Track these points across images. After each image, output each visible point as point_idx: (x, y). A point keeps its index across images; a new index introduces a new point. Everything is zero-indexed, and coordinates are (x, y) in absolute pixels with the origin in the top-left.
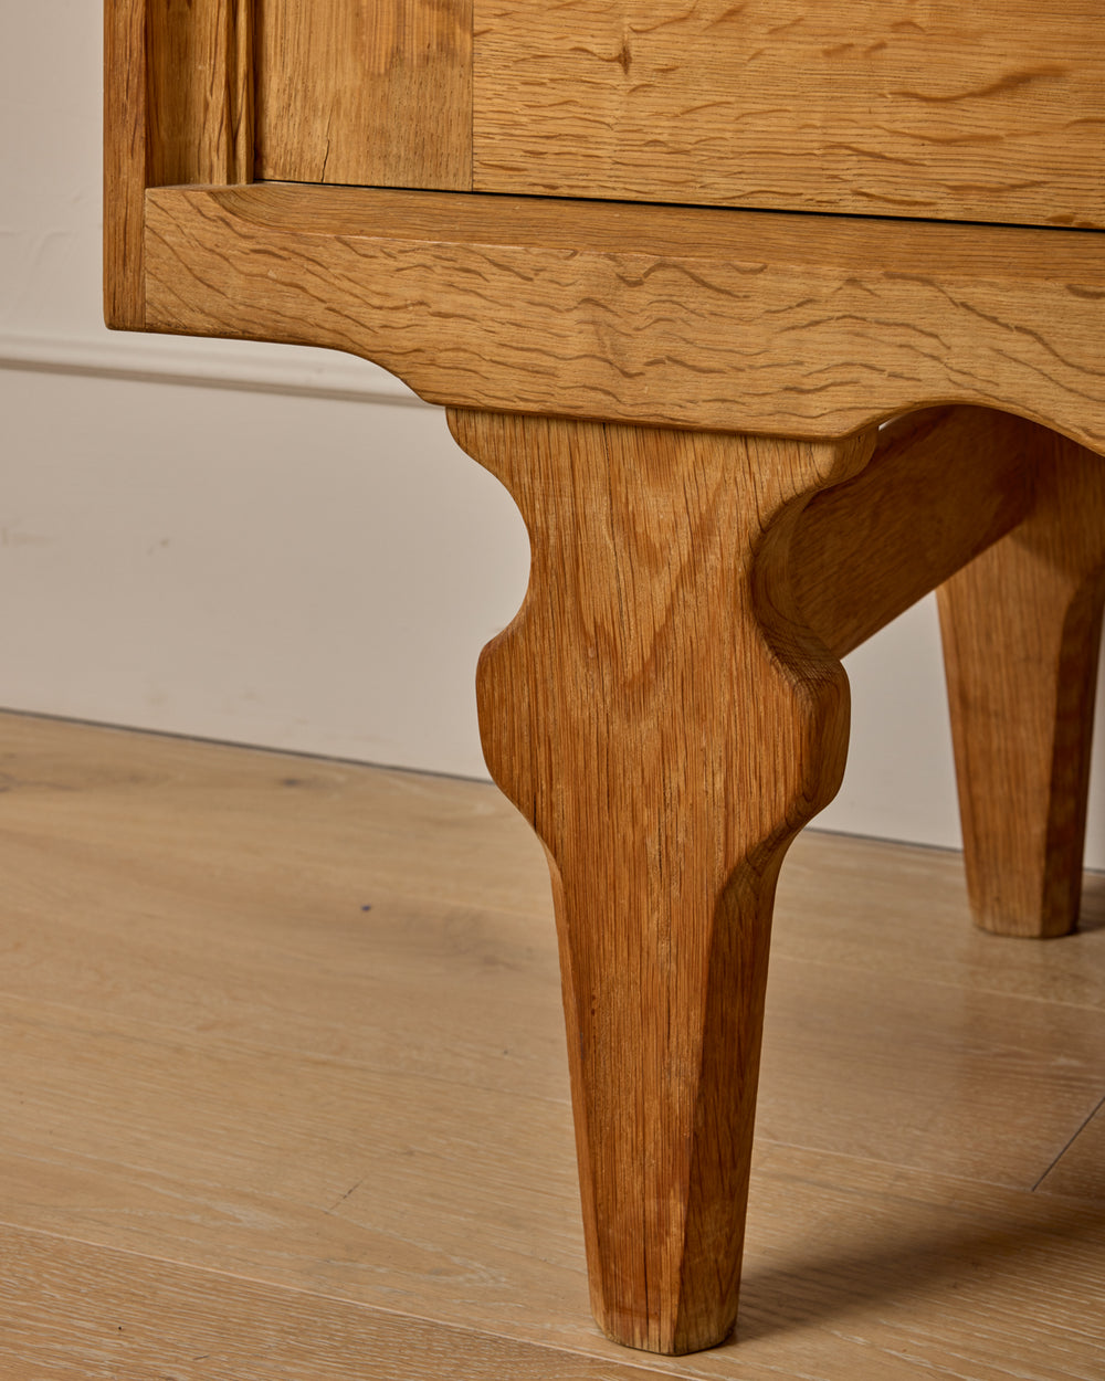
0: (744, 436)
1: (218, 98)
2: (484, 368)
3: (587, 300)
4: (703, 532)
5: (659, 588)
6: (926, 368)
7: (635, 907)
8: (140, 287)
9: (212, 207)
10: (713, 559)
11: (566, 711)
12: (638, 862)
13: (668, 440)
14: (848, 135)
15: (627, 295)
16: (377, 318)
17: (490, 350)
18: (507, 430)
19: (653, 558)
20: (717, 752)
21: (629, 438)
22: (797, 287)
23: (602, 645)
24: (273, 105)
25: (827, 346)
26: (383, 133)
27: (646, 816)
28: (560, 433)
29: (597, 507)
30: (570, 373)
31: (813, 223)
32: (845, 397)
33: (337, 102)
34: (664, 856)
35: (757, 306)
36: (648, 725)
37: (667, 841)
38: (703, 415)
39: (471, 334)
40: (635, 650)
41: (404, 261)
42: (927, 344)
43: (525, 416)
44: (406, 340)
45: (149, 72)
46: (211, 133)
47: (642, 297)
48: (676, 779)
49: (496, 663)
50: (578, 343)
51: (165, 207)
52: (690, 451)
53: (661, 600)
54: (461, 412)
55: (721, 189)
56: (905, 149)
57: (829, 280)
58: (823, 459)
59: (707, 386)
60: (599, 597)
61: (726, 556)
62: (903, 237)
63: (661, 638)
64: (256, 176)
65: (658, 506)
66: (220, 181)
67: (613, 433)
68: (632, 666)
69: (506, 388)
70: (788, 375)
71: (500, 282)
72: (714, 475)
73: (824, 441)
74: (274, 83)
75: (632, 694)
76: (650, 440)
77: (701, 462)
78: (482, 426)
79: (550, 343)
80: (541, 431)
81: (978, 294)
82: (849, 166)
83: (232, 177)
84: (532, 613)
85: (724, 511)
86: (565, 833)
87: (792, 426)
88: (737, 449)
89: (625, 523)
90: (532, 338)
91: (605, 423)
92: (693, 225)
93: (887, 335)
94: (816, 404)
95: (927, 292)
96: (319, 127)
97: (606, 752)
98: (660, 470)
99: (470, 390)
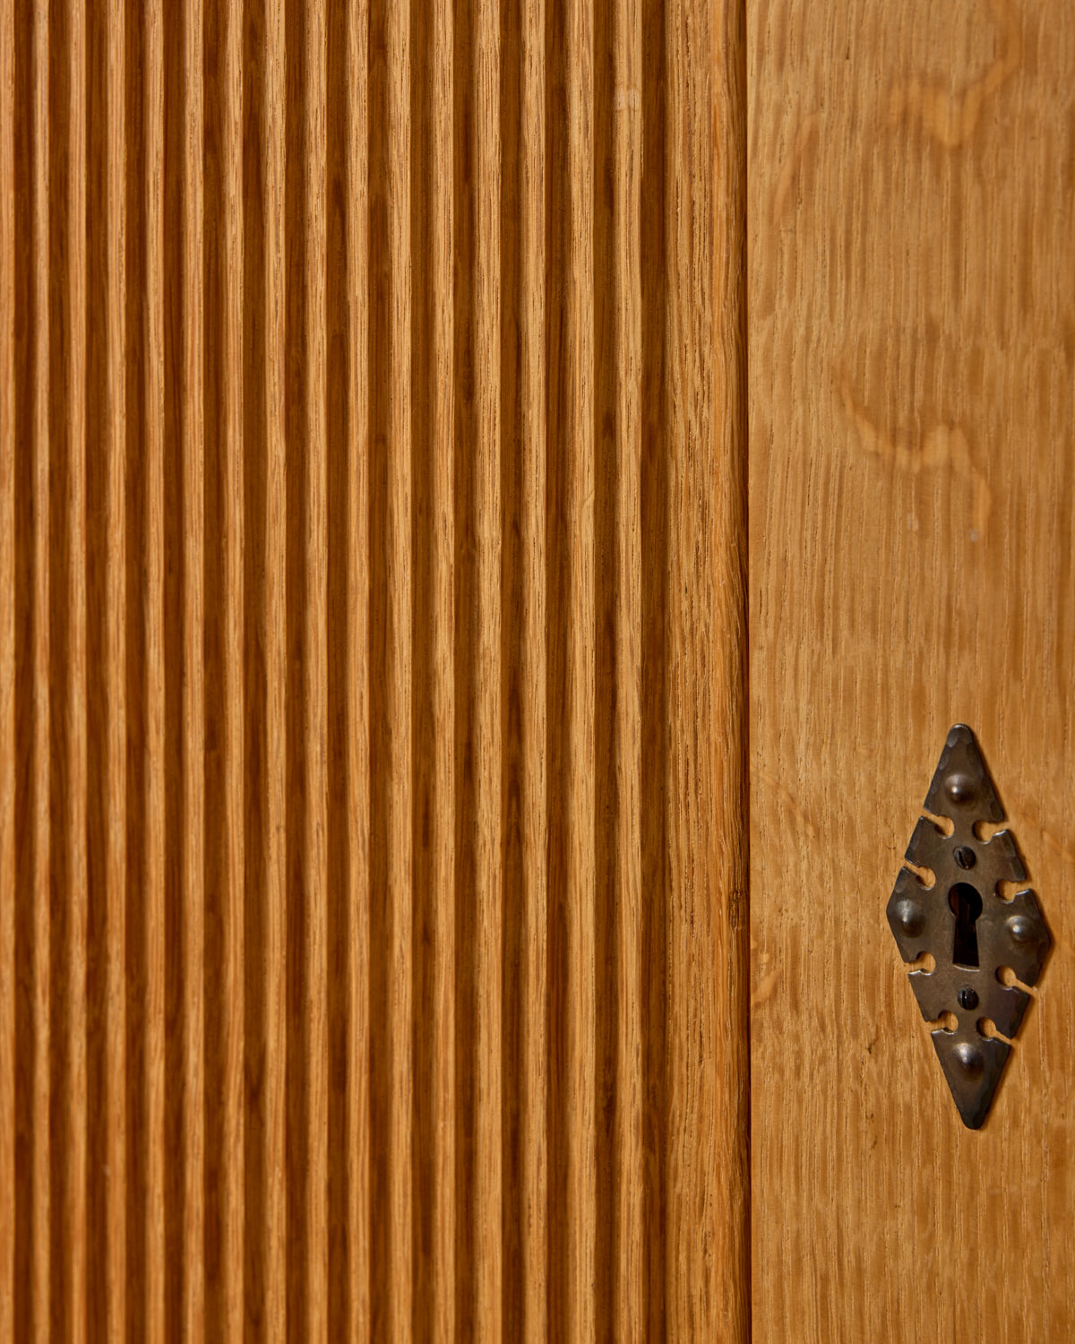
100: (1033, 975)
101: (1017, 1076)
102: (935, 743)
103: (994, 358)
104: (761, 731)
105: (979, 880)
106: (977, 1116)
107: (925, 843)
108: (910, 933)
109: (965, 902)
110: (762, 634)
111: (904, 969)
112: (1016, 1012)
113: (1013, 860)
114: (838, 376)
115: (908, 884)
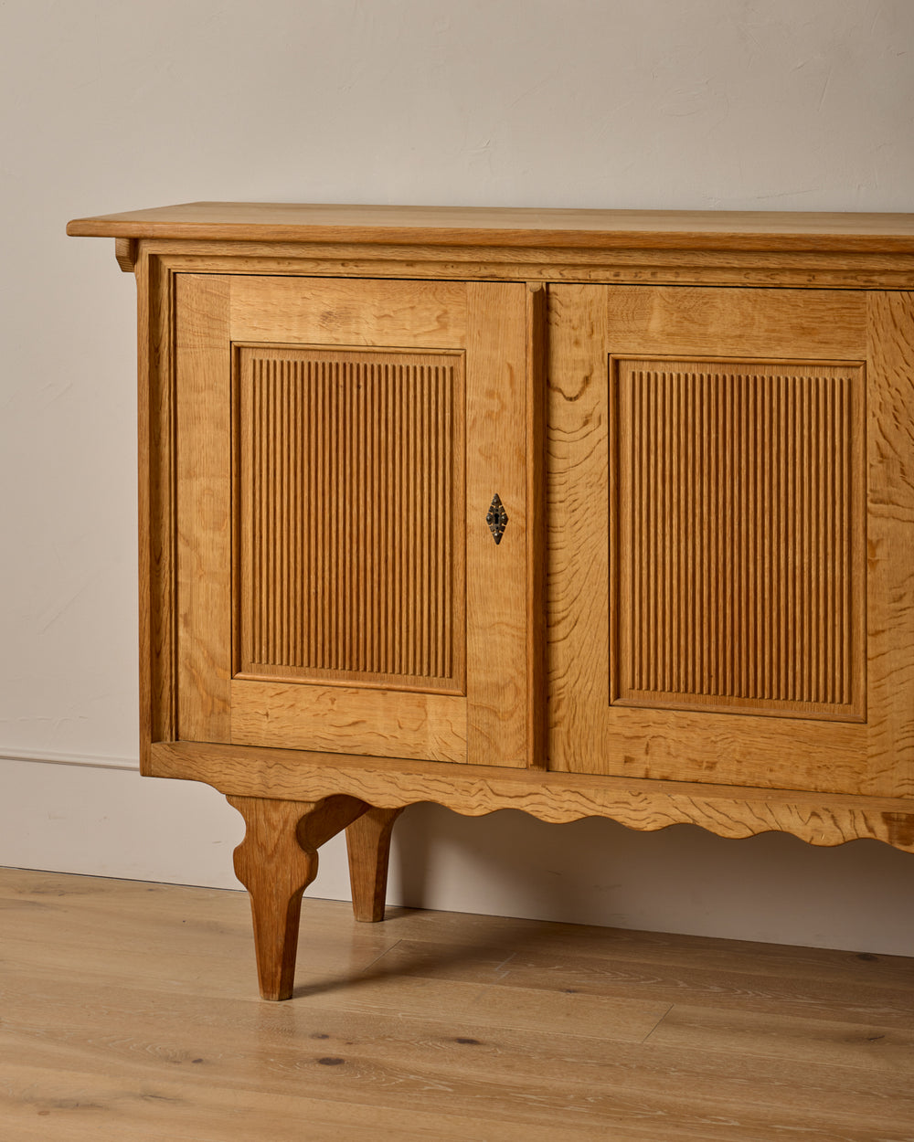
0: (295, 801)
1: (168, 721)
2: (235, 786)
3: (260, 772)
4: (286, 822)
5: (276, 835)
6: (335, 787)
7: (270, 904)
8: (150, 767)
9: (168, 748)
10: (288, 828)
11: (254, 862)
12: (271, 895)
13: (278, 802)
14: (319, 734)
15: (268, 770)
16: (209, 775)
17: (237, 782)
18: (241, 800)
19: (274, 828)
20: (288, 871)
21: (269, 801)
22: (307, 769)
23: (263, 847)
24: (181, 723)
25: (313, 782)
26: (209, 730)
27: (272, 884)
28: (253, 800)
29: (262, 817)
30: (255, 787)
31: (311, 754)
32: (318, 793)
33: (197, 723)
34: (277, 893)
35: (298, 773)
36: (273, 865)
37: (277, 890)
38: (286, 797)
39: (232, 779)
40: (270, 848)
41: (216, 762)
42: (335, 782)
43: (245, 797)
44: (216, 780)
45: (152, 716)
46: (167, 729)
47: (272, 771)
48: (279, 876)
49: (238, 853)
50: (257, 781)
51: (156, 748)
52: (283, 805)
53: (276, 837)
54: (229, 796)
55: (290, 745)
56: (330, 737)
57: (314, 767)
58: (312, 806)
59: (287, 790)
60: (262, 837)
61: (291, 827)
62: (330, 758)
63: (276, 846)
64: (177, 739)
65: (276, 817)
66: (169, 741)
67: (265, 801)
68: (269, 852)
69: (240, 790)
70: (305, 788)
71: (239, 767)
72: (288, 809)
73: (313, 802)
74: (181, 717)
75: (270, 858)
76: (274, 802)
77: (285, 807)
78: (234, 799)
79: (252, 781)
80: (248, 800)
81: (346, 771)
82: (318, 741)
83: (171, 740)
84: (246, 841)
85: (291, 817)
86: (254, 889)
87: (306, 799)
88: (293, 804)
89: (268, 820)
90: (246, 779)
91: (263, 798)
92: (284, 754)
93: (326, 779)
94: (311, 794)
95: (334, 770)
96: (193, 728)
97: (264, 872)
98: (276, 809)
99: (232, 791)
100: (505, 524)
101: (503, 537)
102: (493, 495)
103: (501, 447)
104: (468, 498)
105: (499, 513)
106: (498, 543)
107: (492, 508)
108: (489, 521)
109: (497, 516)
110: (468, 485)
111: (488, 526)
112: (503, 529)
113: (503, 510)
114: (479, 450)
115: (490, 514)
